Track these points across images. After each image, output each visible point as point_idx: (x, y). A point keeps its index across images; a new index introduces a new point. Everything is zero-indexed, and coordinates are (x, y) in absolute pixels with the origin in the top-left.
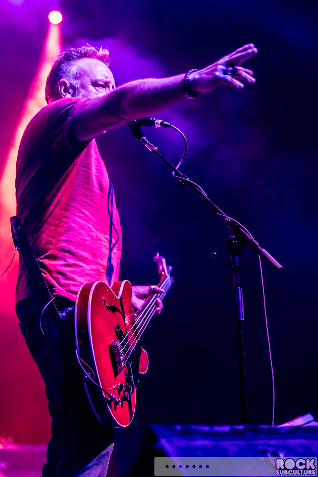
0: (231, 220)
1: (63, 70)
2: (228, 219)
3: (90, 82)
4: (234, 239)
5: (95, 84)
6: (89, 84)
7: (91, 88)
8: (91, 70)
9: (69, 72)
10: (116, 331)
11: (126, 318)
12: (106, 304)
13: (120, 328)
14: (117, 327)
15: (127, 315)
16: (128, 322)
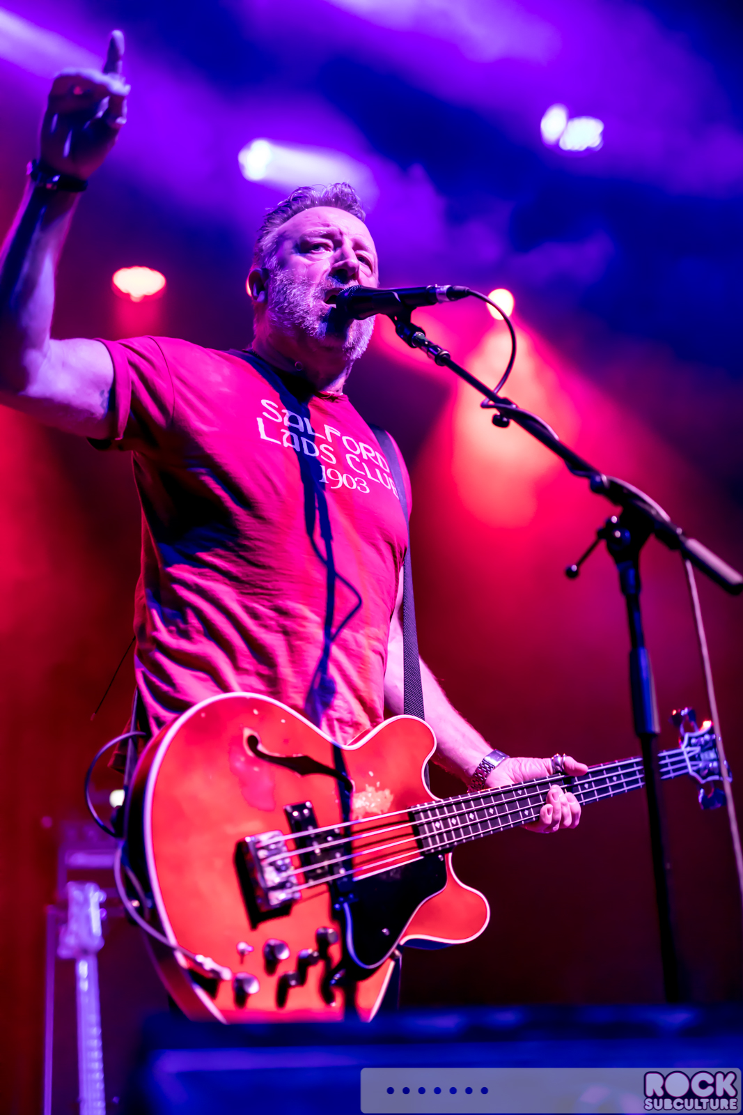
3: (293, 248)
6: (292, 253)
7: (296, 258)
10: (289, 816)
11: (370, 795)
12: (260, 747)
13: (311, 810)
14: (300, 807)
15: (377, 790)
16: (373, 805)
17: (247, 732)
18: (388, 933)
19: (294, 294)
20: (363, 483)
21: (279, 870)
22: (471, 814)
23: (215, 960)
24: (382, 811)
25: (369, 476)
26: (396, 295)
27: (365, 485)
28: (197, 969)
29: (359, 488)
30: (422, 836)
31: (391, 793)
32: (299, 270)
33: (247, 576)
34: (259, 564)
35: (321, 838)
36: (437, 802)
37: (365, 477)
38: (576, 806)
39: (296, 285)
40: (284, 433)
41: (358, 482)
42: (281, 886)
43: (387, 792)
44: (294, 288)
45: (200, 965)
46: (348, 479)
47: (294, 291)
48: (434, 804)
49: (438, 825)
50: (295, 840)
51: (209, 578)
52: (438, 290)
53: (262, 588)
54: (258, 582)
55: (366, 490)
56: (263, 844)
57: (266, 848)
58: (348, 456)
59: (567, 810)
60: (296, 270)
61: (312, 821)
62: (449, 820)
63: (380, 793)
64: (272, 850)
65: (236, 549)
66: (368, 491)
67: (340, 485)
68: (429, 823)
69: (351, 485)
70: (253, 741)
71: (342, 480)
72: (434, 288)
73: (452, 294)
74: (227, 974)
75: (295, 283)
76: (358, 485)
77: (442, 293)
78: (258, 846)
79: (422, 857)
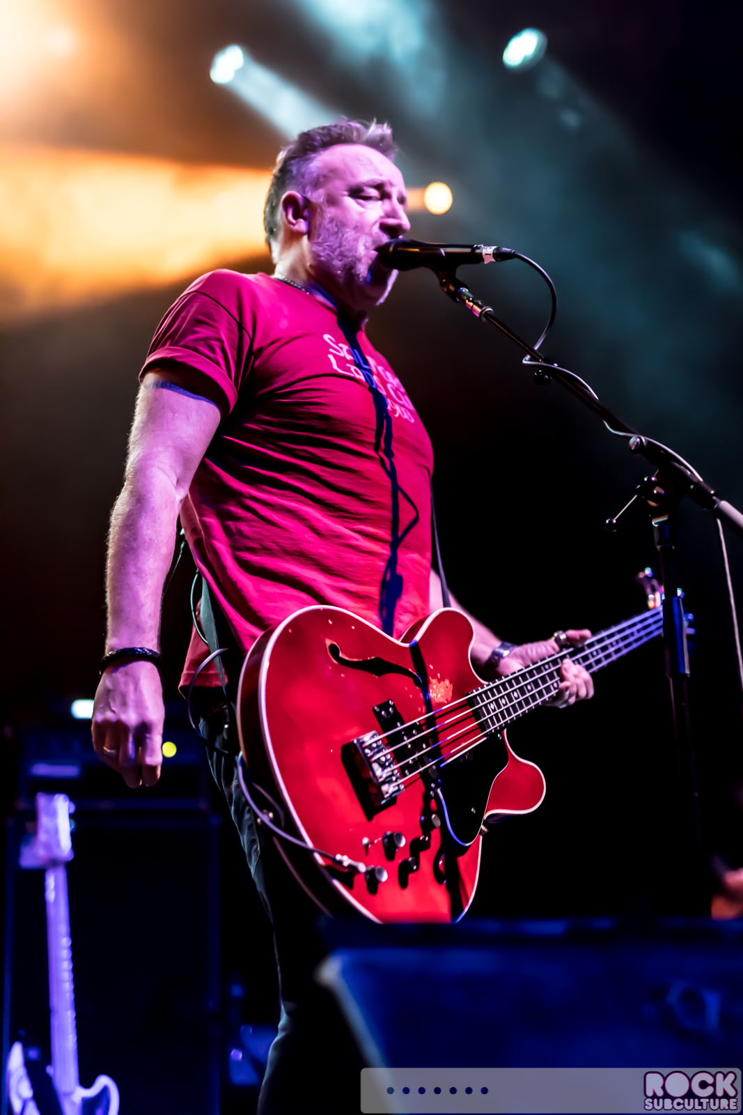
0: (649, 442)
1: (291, 171)
2: (641, 440)
3: (347, 191)
4: (654, 485)
5: (357, 193)
6: (345, 195)
7: (349, 202)
8: (346, 166)
9: (303, 176)
10: (378, 715)
11: (435, 686)
12: (343, 656)
13: (393, 707)
14: (385, 706)
15: (439, 681)
16: (439, 696)
17: (328, 642)
18: (475, 812)
21: (383, 766)
22: (515, 693)
23: (350, 857)
24: (447, 700)
27: (409, 415)
28: (337, 867)
29: (406, 417)
30: (483, 719)
31: (450, 683)
35: (408, 732)
36: (487, 685)
38: (586, 675)
41: (406, 412)
42: (388, 781)
43: (447, 682)
45: (340, 862)
48: (486, 688)
49: (492, 706)
50: (387, 738)
51: (290, 499)
56: (367, 744)
57: (370, 747)
59: (579, 681)
61: (397, 718)
62: (499, 700)
63: (442, 683)
64: (374, 748)
66: (413, 421)
67: (397, 415)
68: (485, 706)
70: (334, 650)
71: (398, 411)
73: (497, 255)
74: (362, 868)
78: (364, 745)
79: (485, 739)
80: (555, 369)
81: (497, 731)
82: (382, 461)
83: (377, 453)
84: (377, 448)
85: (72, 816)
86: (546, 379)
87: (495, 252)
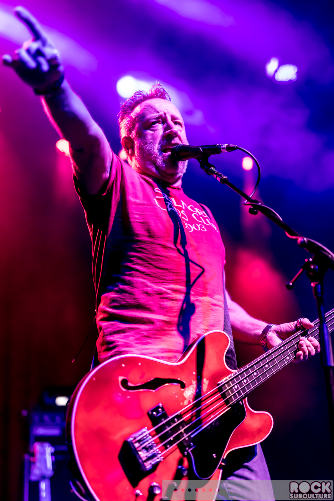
0: (308, 241)
2: (304, 240)
4: (311, 263)
10: (151, 417)
12: (130, 384)
13: (162, 408)
14: (156, 409)
17: (121, 378)
18: (216, 456)
19: (148, 149)
20: (203, 227)
22: (255, 373)
25: (205, 223)
26: (201, 149)
27: (204, 227)
29: (202, 229)
30: (228, 398)
32: (148, 137)
33: (155, 274)
34: (161, 267)
35: (171, 422)
37: (203, 223)
39: (148, 145)
40: (168, 203)
41: (201, 227)
42: (151, 458)
43: (205, 380)
44: (147, 146)
46: (196, 226)
47: (148, 147)
50: (155, 430)
52: (222, 146)
53: (163, 279)
54: (161, 277)
55: (205, 230)
56: (137, 439)
57: (139, 441)
58: (193, 215)
60: (147, 137)
61: (164, 415)
64: (142, 440)
65: (148, 260)
66: (206, 230)
67: (192, 230)
69: (197, 228)
70: (124, 382)
71: (193, 228)
72: (220, 146)
73: (228, 148)
75: (147, 144)
76: (201, 228)
77: (223, 148)
78: (135, 441)
79: (229, 408)
80: (259, 206)
81: (238, 402)
82: (179, 251)
83: (175, 246)
84: (175, 243)
85: (52, 454)
86: (255, 211)
87: (227, 147)
